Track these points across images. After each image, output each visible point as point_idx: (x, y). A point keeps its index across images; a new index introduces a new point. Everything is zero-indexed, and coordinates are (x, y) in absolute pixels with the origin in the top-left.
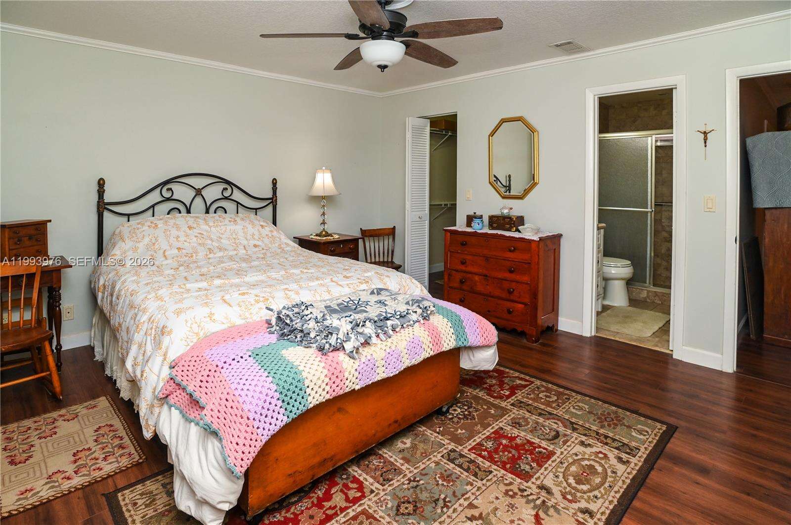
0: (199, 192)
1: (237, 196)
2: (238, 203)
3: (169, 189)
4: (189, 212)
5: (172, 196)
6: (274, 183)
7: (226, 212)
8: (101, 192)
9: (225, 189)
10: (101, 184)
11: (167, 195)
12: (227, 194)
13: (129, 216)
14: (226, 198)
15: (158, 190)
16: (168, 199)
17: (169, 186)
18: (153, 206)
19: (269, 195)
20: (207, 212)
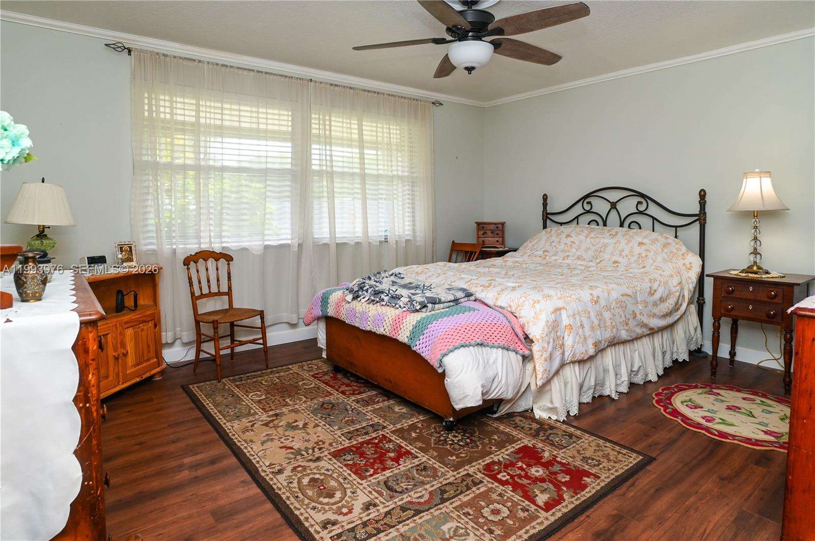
0: (614, 205)
1: (653, 210)
2: (654, 218)
3: (588, 203)
4: (605, 225)
5: (591, 209)
6: (703, 195)
7: (640, 228)
8: (545, 205)
9: (639, 203)
10: (545, 198)
11: (587, 207)
12: (642, 208)
13: (561, 224)
14: (641, 213)
15: (581, 203)
16: (588, 212)
17: (588, 200)
18: (577, 217)
19: (696, 210)
20: (622, 225)
